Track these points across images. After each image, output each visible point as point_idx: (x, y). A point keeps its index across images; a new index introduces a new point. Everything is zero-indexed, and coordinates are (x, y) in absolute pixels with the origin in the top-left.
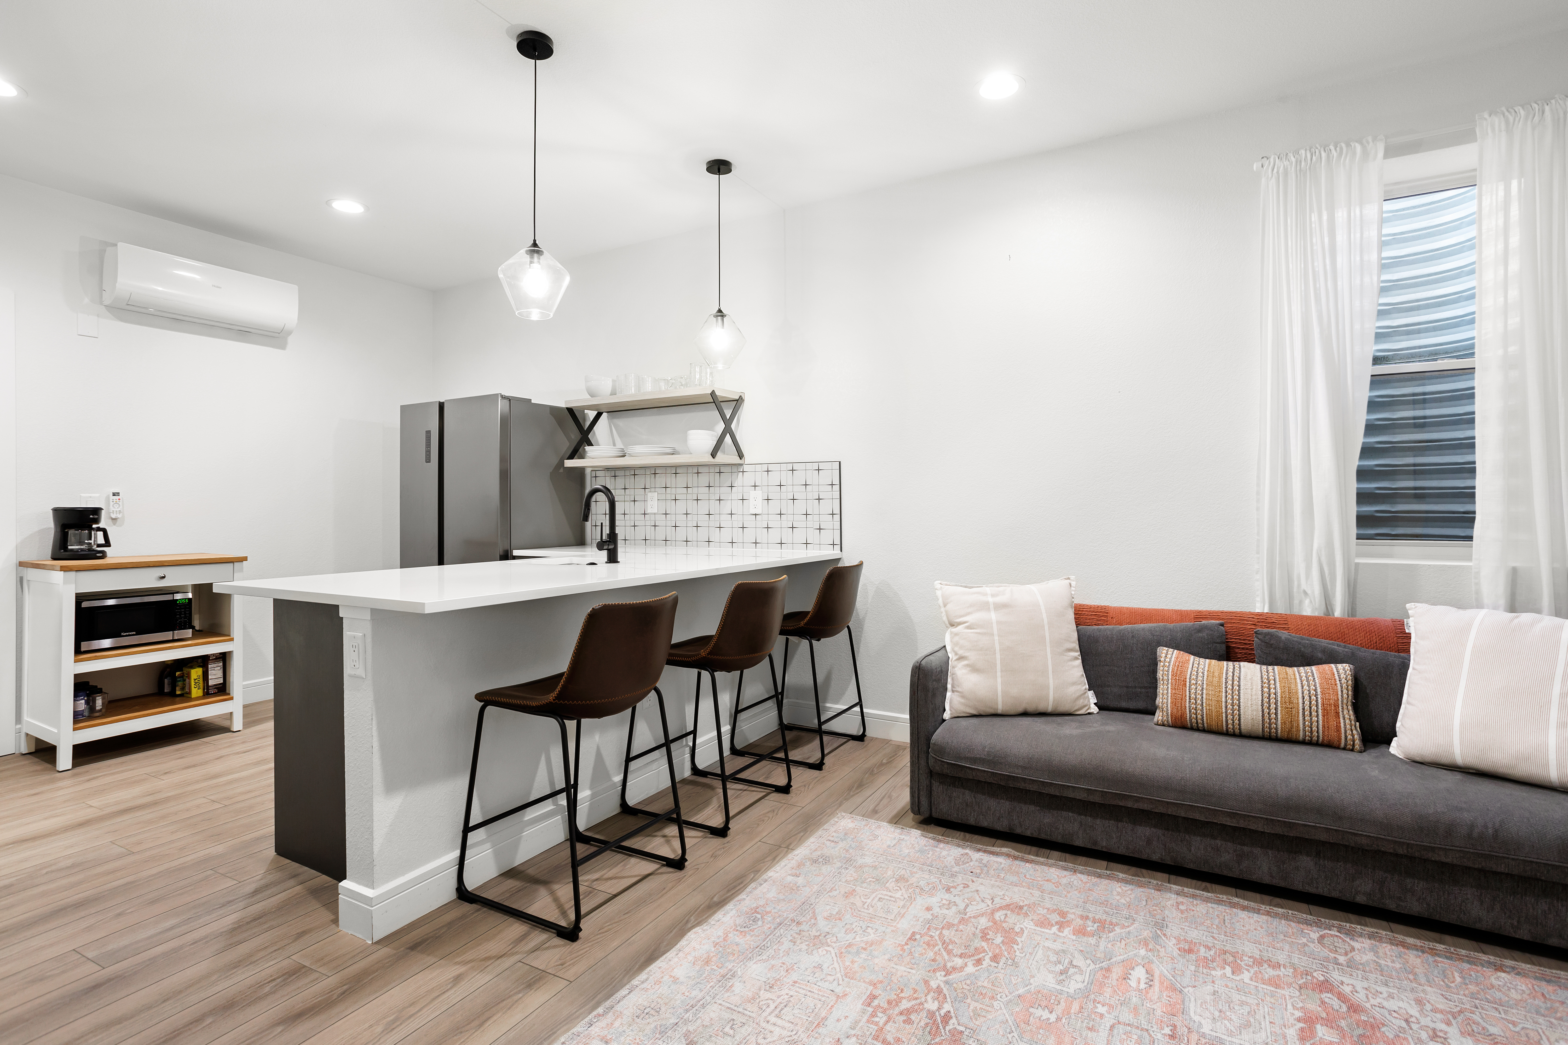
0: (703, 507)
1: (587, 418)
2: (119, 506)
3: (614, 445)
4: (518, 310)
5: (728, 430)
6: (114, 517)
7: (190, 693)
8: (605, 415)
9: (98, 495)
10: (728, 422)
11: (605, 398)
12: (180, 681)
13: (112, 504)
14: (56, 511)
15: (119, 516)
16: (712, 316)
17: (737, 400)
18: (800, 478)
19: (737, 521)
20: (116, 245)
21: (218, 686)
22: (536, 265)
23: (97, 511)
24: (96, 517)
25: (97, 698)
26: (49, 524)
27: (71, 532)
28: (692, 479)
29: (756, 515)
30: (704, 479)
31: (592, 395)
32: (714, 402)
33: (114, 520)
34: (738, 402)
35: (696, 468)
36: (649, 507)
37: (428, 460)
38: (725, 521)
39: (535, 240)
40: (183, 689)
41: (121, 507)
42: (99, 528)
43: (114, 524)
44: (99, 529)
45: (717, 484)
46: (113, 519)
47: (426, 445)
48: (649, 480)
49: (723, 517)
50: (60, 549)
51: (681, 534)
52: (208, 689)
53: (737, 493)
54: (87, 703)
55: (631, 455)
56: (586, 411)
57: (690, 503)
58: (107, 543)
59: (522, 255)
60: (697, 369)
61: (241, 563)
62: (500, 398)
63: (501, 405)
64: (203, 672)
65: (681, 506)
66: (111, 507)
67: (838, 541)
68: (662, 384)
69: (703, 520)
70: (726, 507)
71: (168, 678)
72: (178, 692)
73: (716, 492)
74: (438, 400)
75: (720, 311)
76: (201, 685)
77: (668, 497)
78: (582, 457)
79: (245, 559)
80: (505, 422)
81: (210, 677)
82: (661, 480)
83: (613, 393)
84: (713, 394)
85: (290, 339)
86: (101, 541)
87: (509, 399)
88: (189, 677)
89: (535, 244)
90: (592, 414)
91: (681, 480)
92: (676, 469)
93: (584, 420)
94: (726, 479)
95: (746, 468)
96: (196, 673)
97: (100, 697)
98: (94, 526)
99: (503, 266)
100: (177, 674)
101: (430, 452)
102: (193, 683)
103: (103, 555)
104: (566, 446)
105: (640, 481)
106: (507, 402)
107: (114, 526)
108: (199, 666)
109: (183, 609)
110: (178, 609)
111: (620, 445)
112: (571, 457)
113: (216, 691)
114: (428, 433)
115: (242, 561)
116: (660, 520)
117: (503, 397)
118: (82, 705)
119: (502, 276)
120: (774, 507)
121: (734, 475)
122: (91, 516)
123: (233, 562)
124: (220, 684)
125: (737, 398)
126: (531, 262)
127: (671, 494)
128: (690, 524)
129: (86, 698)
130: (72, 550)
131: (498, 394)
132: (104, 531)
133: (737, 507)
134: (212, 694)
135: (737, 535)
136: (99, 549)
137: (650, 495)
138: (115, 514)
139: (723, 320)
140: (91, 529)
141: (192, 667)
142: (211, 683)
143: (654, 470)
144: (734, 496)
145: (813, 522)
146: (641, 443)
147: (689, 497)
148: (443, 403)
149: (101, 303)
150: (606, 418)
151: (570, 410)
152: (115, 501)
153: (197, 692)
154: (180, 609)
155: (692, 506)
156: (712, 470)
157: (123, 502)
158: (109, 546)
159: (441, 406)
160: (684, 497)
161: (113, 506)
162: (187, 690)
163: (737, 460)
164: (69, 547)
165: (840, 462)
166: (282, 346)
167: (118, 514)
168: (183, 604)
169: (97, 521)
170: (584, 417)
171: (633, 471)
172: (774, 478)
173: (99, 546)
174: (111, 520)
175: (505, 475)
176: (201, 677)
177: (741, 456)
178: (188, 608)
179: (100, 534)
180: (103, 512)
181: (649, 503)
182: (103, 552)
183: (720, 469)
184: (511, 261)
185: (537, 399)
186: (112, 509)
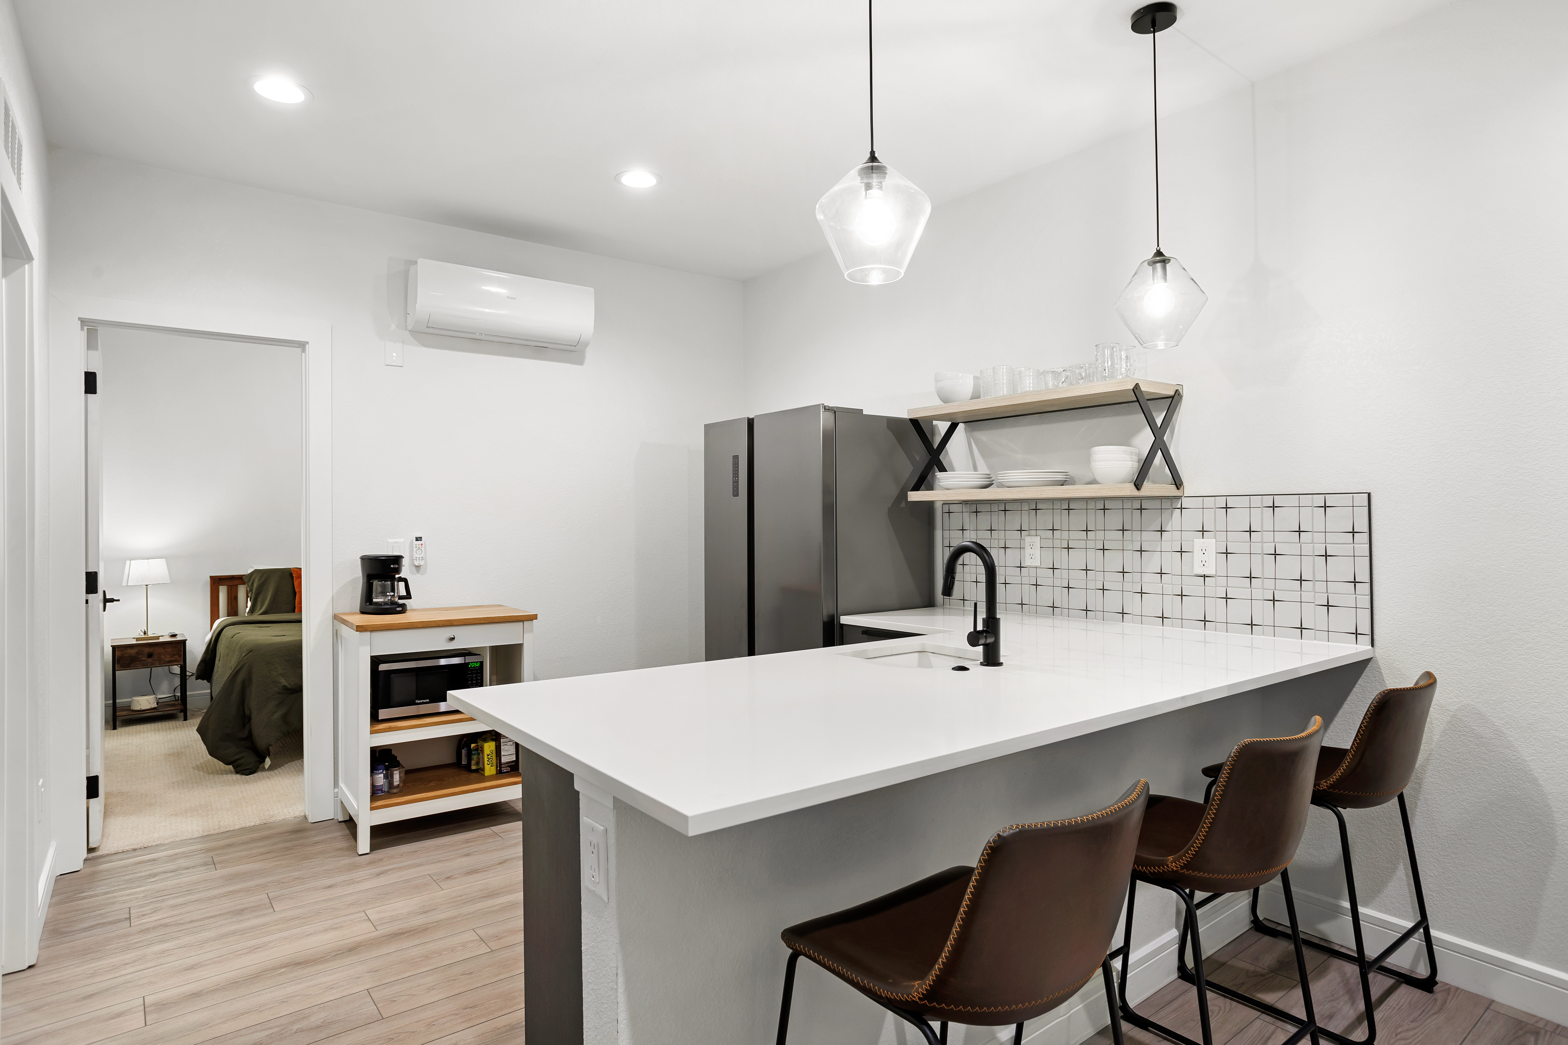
0: (1114, 561)
1: (937, 431)
2: (422, 552)
3: (975, 469)
4: (847, 268)
5: (1159, 445)
6: (417, 565)
7: (483, 770)
8: (961, 426)
9: (403, 540)
10: (1158, 432)
11: (963, 405)
12: (474, 754)
13: (415, 549)
14: (364, 559)
15: (422, 563)
16: (1146, 263)
17: (1173, 397)
18: (1287, 518)
19: (1171, 585)
20: (416, 263)
21: (510, 764)
22: (874, 192)
23: (397, 559)
24: (397, 566)
25: (395, 772)
26: (357, 574)
27: (376, 583)
28: (1095, 519)
29: (1204, 576)
30: (1114, 519)
31: (945, 400)
32: (1138, 401)
33: (418, 567)
34: (1173, 400)
35: (1103, 504)
36: (1027, 557)
37: (736, 493)
38: (1151, 583)
39: (872, 153)
40: (478, 763)
41: (423, 553)
42: (400, 577)
43: (418, 573)
44: (401, 579)
45: (1137, 526)
46: (416, 567)
47: (733, 474)
48: (1026, 519)
49: (1146, 577)
50: (366, 602)
51: (1077, 599)
52: (501, 767)
53: (1170, 541)
54: (386, 777)
55: (1001, 485)
56: (935, 422)
57: (1091, 553)
58: (408, 596)
59: (853, 179)
60: (1107, 352)
61: (531, 621)
62: (822, 410)
63: (824, 420)
64: (496, 746)
65: (1077, 559)
66: (414, 553)
67: (1365, 628)
68: (1050, 378)
69: (1113, 581)
70: (1153, 563)
71: (465, 749)
72: (473, 767)
73: (1134, 540)
74: (747, 416)
75: (1159, 253)
76: (494, 761)
77: (1057, 543)
78: (931, 488)
79: (535, 617)
80: (829, 439)
81: (502, 753)
82: (1045, 519)
83: (976, 396)
84: (1136, 388)
85: (589, 353)
86: (403, 592)
87: (834, 411)
88: (482, 751)
89: (873, 158)
90: (943, 427)
91: (1078, 519)
92: (1068, 505)
93: (933, 434)
94: (1152, 519)
95: (1186, 502)
96: (489, 747)
97: (398, 772)
98: (397, 576)
99: (823, 200)
100: (473, 745)
101: (738, 482)
102: (486, 759)
103: (403, 609)
104: (908, 470)
105: (1014, 520)
106: (830, 415)
107: (418, 575)
108: (492, 740)
109: (474, 673)
110: (470, 674)
111: (983, 469)
112: (916, 488)
113: (509, 769)
114: (736, 458)
115: (532, 620)
116: (1045, 577)
117: (827, 409)
118: (380, 779)
119: (822, 217)
120: (1239, 565)
121: (1166, 514)
122: (392, 566)
123: (523, 621)
124: (513, 761)
125: (1172, 393)
126: (868, 187)
127: (1061, 539)
128: (1091, 585)
129: (384, 772)
130: (377, 603)
131: (819, 405)
132: (405, 581)
133: (1171, 563)
134: (504, 773)
135: (1172, 606)
136: (401, 602)
137: (1028, 539)
138: (418, 561)
139: (1164, 268)
140: (392, 579)
141: (485, 741)
142: (504, 760)
143: (1035, 505)
144: (1166, 546)
145: (1314, 593)
146: (1015, 467)
147: (1090, 544)
148: (753, 419)
149: (406, 329)
150: (963, 430)
151: (915, 422)
152: (418, 546)
153: (490, 769)
154: (472, 674)
155: (1094, 559)
156: (1128, 505)
157: (425, 546)
158: (410, 598)
159: (751, 423)
160: (1082, 544)
161: (416, 552)
162: (481, 766)
163: (1172, 491)
164: (374, 600)
165: (1369, 494)
166: (580, 361)
167: (421, 561)
168: (475, 669)
169: (398, 571)
170: (933, 429)
171: (1004, 506)
172: (1239, 519)
173: (401, 598)
174: (414, 568)
175: (829, 511)
176: (494, 752)
177: (1178, 483)
178: (479, 673)
179: (402, 585)
180: (405, 562)
181: (1028, 551)
182: (403, 606)
183: (1141, 505)
184: (837, 188)
185: (869, 411)
186: (415, 555)
